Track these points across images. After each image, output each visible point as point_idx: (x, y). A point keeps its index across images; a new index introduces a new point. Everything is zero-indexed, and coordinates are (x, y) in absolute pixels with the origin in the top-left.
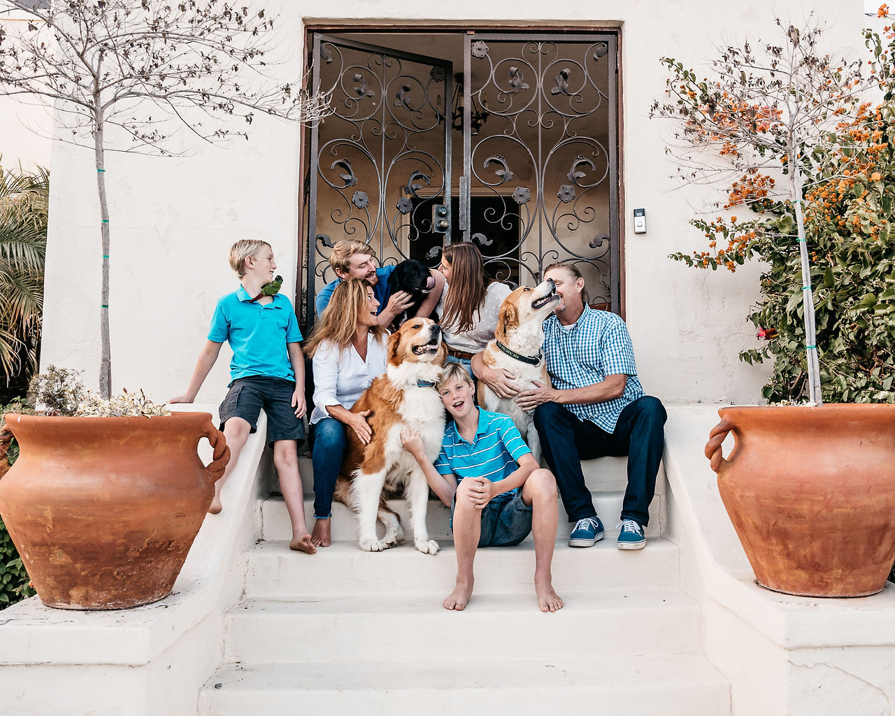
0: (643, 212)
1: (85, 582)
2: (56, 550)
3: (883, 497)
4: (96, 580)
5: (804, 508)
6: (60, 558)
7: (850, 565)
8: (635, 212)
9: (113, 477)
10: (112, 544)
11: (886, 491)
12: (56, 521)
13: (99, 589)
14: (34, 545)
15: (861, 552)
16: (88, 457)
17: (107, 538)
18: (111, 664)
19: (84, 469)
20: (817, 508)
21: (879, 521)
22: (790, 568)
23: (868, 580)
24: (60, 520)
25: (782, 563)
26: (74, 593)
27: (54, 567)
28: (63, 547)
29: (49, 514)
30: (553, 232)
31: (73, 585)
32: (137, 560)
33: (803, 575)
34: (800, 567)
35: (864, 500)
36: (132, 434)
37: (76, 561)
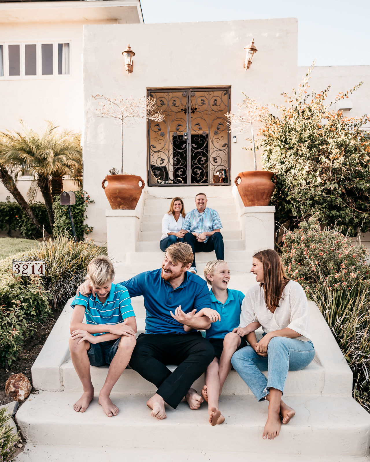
0: (236, 137)
1: (123, 204)
2: (118, 198)
3: (263, 186)
4: (125, 204)
5: (249, 189)
6: (119, 200)
7: (258, 200)
8: (234, 137)
9: (128, 185)
10: (128, 197)
11: (264, 185)
12: (119, 192)
13: (125, 206)
14: (114, 197)
15: (260, 197)
16: (123, 182)
17: (127, 196)
18: (129, 216)
19: (123, 184)
20: (251, 189)
21: (263, 191)
22: (248, 202)
23: (262, 203)
24: (120, 192)
25: (247, 201)
26: (121, 206)
27: (118, 201)
28: (120, 197)
29: (118, 191)
30: (213, 143)
31: (120, 205)
32: (131, 201)
33: (250, 203)
34: (250, 201)
35: (260, 187)
36: (130, 178)
37: (121, 200)
